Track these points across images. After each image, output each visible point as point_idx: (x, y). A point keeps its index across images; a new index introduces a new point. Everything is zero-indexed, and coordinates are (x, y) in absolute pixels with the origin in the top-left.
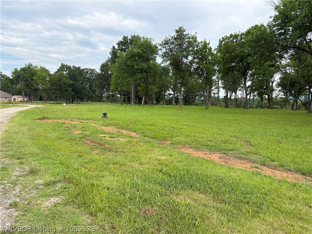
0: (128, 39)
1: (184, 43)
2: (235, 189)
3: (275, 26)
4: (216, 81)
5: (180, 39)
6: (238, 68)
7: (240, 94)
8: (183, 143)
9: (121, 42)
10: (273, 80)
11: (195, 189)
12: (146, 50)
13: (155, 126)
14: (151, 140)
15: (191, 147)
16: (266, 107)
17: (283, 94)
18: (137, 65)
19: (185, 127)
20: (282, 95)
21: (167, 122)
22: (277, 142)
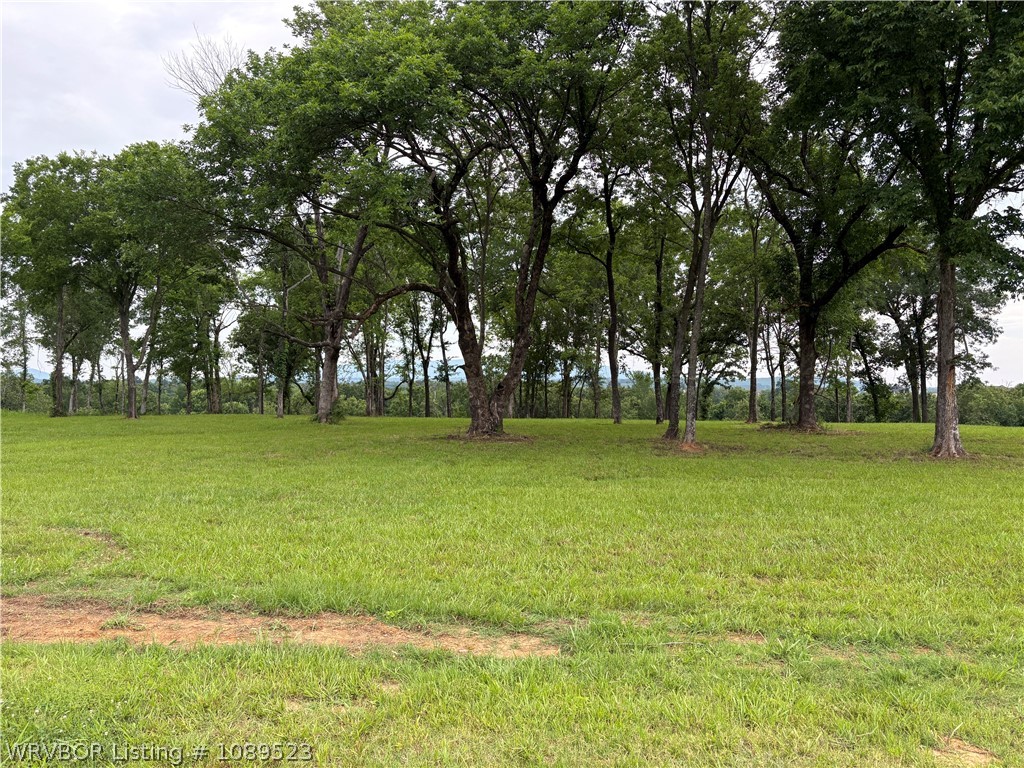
3: (208, 157)
6: (94, 277)
7: (110, 366)
10: (217, 323)
16: (204, 408)
17: (251, 366)
20: (247, 371)
22: (210, 521)
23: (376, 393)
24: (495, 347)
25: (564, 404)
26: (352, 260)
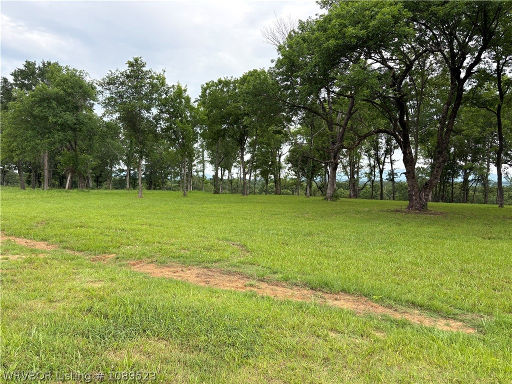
0: (37, 66)
1: (144, 86)
2: (216, 326)
3: (278, 74)
4: (199, 152)
5: (137, 77)
6: (231, 133)
7: (236, 172)
8: (138, 256)
9: (22, 71)
10: (280, 153)
11: (150, 334)
12: (73, 91)
13: (87, 227)
14: (77, 254)
15: (152, 262)
16: (273, 192)
17: (294, 173)
18: (55, 116)
19: (145, 227)
20: (292, 175)
21: (112, 220)
22: (283, 243)
23: (354, 186)
24: (422, 163)
25: (464, 195)
26: (345, 119)
